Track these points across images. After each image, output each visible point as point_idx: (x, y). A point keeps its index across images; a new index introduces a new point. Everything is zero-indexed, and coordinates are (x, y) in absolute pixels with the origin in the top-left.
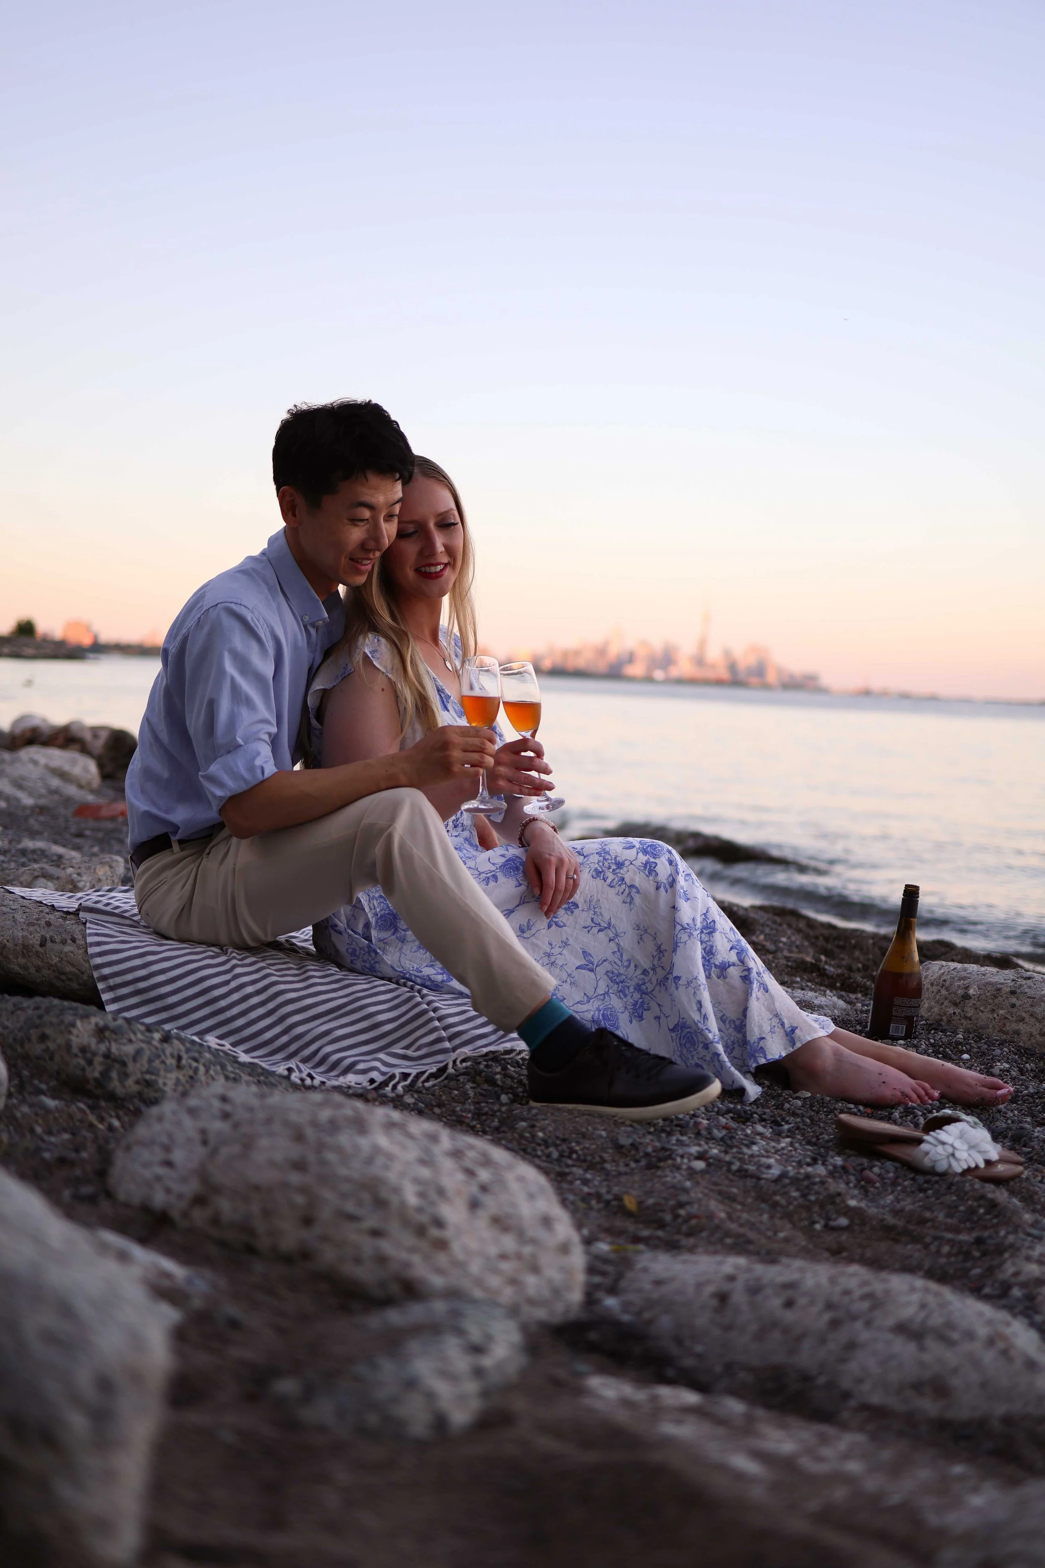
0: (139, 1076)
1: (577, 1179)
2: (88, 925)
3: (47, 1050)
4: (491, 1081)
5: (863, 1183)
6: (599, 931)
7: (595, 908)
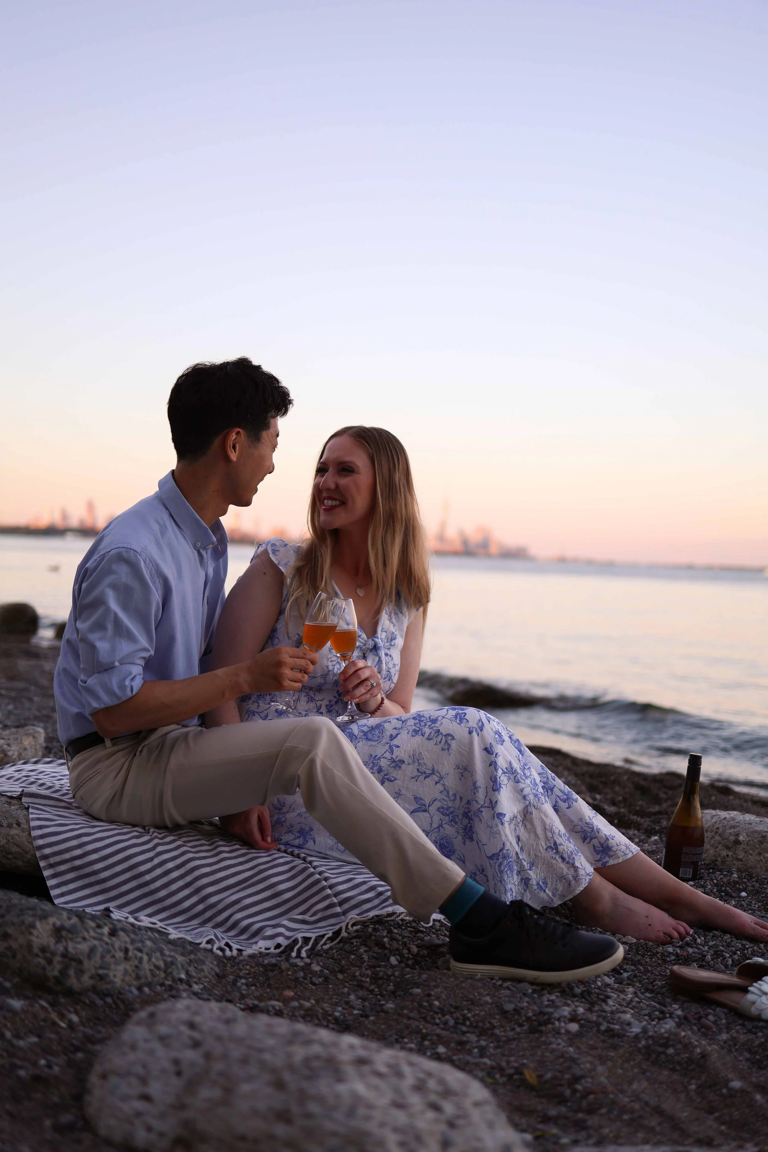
0: (93, 971)
1: (474, 1048)
2: (31, 810)
3: (9, 948)
4: (382, 946)
5: (703, 1030)
6: (425, 778)
7: (418, 760)
